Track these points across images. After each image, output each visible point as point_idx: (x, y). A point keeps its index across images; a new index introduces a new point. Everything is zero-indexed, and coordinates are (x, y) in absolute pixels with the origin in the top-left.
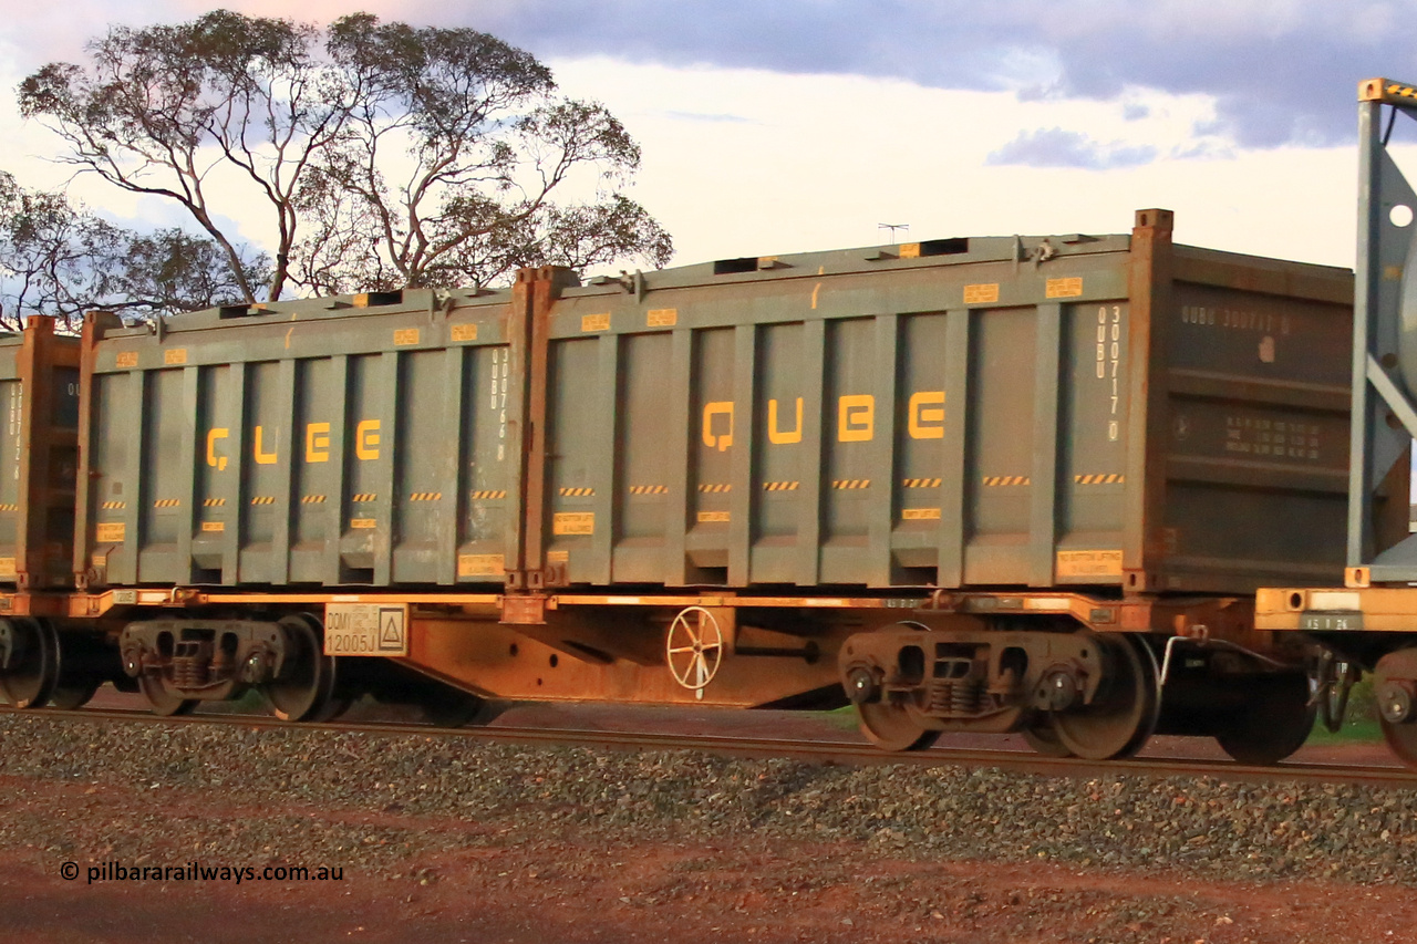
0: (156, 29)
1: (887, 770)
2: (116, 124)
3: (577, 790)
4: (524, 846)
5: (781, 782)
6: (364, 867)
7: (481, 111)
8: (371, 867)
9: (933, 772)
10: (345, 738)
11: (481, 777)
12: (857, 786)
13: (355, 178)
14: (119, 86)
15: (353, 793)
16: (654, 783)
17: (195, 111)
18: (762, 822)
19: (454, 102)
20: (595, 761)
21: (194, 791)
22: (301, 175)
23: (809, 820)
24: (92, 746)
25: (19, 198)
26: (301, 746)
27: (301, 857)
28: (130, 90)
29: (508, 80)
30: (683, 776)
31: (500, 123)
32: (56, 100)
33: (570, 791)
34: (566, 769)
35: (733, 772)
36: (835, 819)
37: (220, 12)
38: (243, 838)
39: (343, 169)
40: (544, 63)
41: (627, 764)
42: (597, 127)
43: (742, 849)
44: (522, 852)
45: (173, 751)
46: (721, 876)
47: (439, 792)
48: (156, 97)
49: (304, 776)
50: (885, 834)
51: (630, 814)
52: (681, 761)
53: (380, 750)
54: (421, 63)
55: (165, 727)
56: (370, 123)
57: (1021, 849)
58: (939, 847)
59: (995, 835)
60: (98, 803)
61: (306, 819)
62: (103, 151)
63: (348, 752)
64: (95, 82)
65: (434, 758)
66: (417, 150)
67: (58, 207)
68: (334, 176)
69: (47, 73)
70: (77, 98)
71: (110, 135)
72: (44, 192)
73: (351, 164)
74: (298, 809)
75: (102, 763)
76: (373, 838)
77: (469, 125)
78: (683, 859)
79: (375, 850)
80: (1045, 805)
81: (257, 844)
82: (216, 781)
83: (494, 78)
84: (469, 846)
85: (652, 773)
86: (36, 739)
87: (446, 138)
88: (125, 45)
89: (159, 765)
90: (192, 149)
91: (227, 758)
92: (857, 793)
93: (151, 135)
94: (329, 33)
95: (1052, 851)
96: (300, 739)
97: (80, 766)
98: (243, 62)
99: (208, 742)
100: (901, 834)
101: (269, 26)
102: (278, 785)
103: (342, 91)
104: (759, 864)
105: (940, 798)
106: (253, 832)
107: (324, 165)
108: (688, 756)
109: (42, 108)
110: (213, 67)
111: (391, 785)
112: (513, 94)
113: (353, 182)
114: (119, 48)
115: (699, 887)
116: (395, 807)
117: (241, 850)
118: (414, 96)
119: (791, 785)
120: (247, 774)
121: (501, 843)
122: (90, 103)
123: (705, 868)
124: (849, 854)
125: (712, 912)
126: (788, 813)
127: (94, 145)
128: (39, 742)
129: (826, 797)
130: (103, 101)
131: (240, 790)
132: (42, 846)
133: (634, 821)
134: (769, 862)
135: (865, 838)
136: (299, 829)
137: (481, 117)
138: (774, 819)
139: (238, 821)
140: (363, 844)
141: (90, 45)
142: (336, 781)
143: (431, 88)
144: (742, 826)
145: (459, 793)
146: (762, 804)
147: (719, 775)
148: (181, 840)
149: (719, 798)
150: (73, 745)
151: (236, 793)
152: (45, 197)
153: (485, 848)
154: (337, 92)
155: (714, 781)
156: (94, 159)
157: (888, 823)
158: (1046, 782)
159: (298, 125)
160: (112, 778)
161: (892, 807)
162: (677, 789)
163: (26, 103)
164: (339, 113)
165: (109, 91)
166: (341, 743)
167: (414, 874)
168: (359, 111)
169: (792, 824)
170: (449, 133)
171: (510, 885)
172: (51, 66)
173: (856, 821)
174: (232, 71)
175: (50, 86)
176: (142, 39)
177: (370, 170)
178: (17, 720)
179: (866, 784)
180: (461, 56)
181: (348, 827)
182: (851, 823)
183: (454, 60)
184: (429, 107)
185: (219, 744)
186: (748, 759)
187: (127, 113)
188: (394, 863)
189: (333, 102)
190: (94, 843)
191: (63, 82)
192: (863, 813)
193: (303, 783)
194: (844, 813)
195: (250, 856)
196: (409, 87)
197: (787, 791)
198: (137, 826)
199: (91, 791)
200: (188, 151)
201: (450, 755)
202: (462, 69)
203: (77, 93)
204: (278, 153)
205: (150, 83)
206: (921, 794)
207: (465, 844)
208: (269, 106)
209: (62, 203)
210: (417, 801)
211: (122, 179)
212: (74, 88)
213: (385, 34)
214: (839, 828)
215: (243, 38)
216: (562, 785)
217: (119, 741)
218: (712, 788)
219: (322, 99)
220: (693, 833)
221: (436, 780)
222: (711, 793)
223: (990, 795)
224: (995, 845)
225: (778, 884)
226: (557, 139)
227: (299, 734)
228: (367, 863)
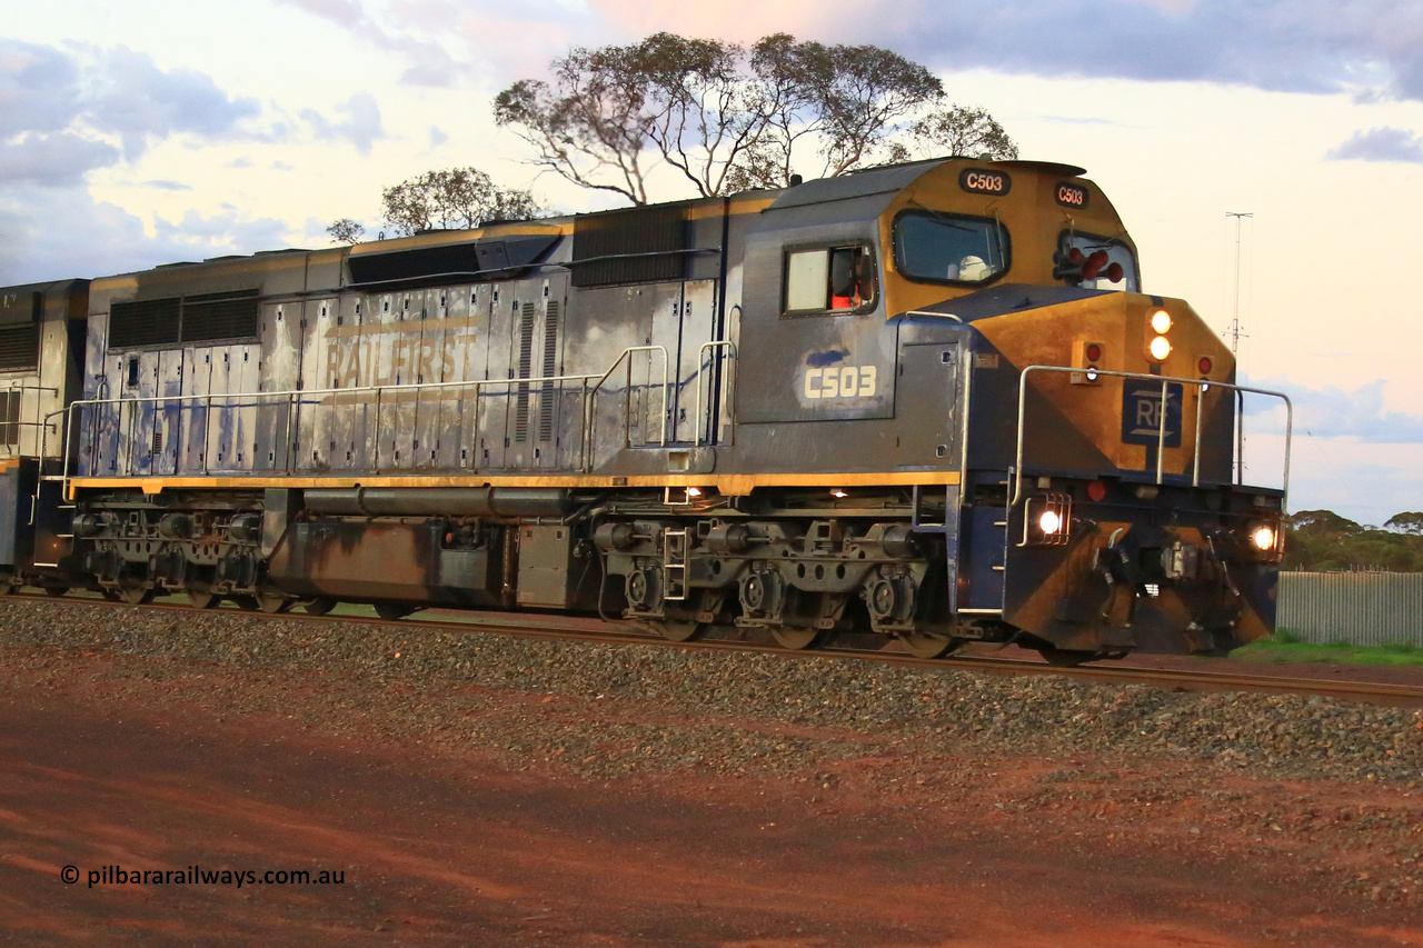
0: (608, 50)
1: (1231, 697)
2: (573, 132)
3: (958, 708)
4: (913, 756)
5: (1137, 705)
6: (775, 770)
7: (881, 118)
8: (781, 771)
9: (1273, 699)
10: (760, 658)
11: (875, 695)
12: (1205, 711)
13: (773, 176)
14: (577, 99)
15: (767, 706)
16: (1025, 703)
17: (639, 120)
18: (1119, 740)
19: (858, 110)
20: (974, 683)
21: (633, 702)
22: (727, 174)
23: (1162, 740)
24: (548, 661)
25: (493, 194)
26: (723, 665)
27: (723, 761)
28: (586, 102)
29: (905, 90)
30: (1050, 698)
31: (897, 127)
32: (525, 111)
33: (952, 709)
34: (949, 689)
35: (1094, 696)
36: (1184, 739)
37: (662, 35)
38: (673, 743)
39: (763, 168)
40: (935, 75)
41: (1002, 687)
42: (981, 131)
43: (1102, 763)
44: (910, 761)
45: (616, 667)
46: (1084, 787)
47: (840, 707)
48: (607, 108)
49: (725, 691)
50: (1229, 754)
51: (1005, 731)
52: (1050, 685)
53: (789, 670)
54: (830, 76)
55: (609, 646)
56: (786, 128)
57: (1351, 770)
58: (1277, 767)
59: (1328, 758)
60: (553, 710)
61: (727, 728)
62: (563, 155)
63: (763, 671)
64: (557, 95)
65: (835, 678)
66: (826, 152)
67: (525, 202)
68: (755, 174)
69: (518, 88)
70: (542, 110)
71: (569, 140)
72: (515, 188)
73: (770, 164)
74: (721, 720)
75: (556, 676)
76: (783, 746)
77: (871, 130)
78: (1050, 771)
79: (785, 756)
80: (1374, 732)
81: (685, 750)
82: (651, 694)
83: (892, 89)
84: (865, 755)
85: (1024, 695)
86: (502, 655)
87: (851, 141)
88: (582, 64)
89: (604, 679)
90: (637, 152)
91: (660, 674)
92: (1206, 717)
93: (603, 140)
94: (753, 51)
95: (1380, 773)
96: (722, 659)
97: (538, 678)
98: (681, 77)
99: (645, 660)
100: (1243, 755)
101: (703, 46)
102: (703, 698)
103: (763, 100)
104: (1117, 777)
105: (1279, 722)
106: (682, 738)
107: (747, 165)
108: (1055, 681)
109: (514, 118)
110: (655, 81)
111: (799, 701)
112: (909, 102)
113: (772, 179)
114: (577, 66)
115: (1064, 797)
116: (800, 720)
117: (673, 754)
118: (824, 105)
119: (1146, 709)
120: (677, 688)
121: (892, 753)
122: (553, 113)
123: (1070, 779)
124: (1196, 771)
125: (1075, 818)
126: (1143, 733)
127: (556, 150)
128: (504, 657)
129: (1177, 719)
130: (563, 111)
131: (671, 702)
132: (506, 746)
133: (1007, 736)
134: (1125, 776)
135: (1211, 758)
136: (721, 737)
137: (881, 123)
138: (1129, 737)
139: (669, 729)
140: (775, 751)
141: (554, 64)
142: (752, 696)
143: (839, 98)
144: (1102, 743)
145: (857, 709)
146: (1120, 724)
147: (1082, 698)
148: (621, 744)
149: (1081, 718)
150: (532, 661)
151: (668, 704)
152: (515, 193)
153: (879, 757)
154: (759, 102)
155: (1077, 703)
156: (555, 161)
157: (1232, 745)
158: (1373, 711)
159: (725, 130)
160: (564, 689)
161: (1235, 730)
162: (1045, 709)
163: (500, 114)
164: (761, 120)
165: (569, 103)
166: (757, 663)
167: (818, 778)
168: (777, 118)
169: (1146, 743)
170: (854, 137)
171: (901, 790)
172: (521, 83)
173: (1203, 742)
174: (671, 84)
175: (520, 99)
176: (596, 58)
177: (786, 169)
178: (486, 639)
179: (1213, 709)
180: (865, 70)
181: (762, 736)
182: (1199, 743)
183: (859, 74)
184: (836, 114)
185: (654, 662)
186: (1108, 684)
187: (583, 121)
188: (801, 768)
189: (755, 111)
190: (548, 745)
191: (529, 96)
192: (1209, 734)
193: (724, 697)
194: (1193, 734)
195: (679, 759)
196: (820, 97)
197: (1143, 713)
198: (585, 731)
199: (546, 700)
200: (633, 155)
201: (849, 674)
202: (866, 81)
203: (541, 105)
204: (708, 155)
205: (603, 96)
206: (1261, 719)
207: (861, 753)
208: (701, 114)
209: (529, 199)
210: (821, 715)
211: (578, 178)
212: (539, 101)
213: (800, 52)
214: (1188, 748)
215: (681, 56)
216: (945, 703)
217: (570, 658)
218: (1076, 709)
219: (746, 108)
220: (1059, 748)
221: (838, 697)
222: (1075, 714)
223: (1324, 722)
224: (1328, 767)
225: (1134, 795)
226: (946, 141)
227: (722, 655)
228: (778, 767)
